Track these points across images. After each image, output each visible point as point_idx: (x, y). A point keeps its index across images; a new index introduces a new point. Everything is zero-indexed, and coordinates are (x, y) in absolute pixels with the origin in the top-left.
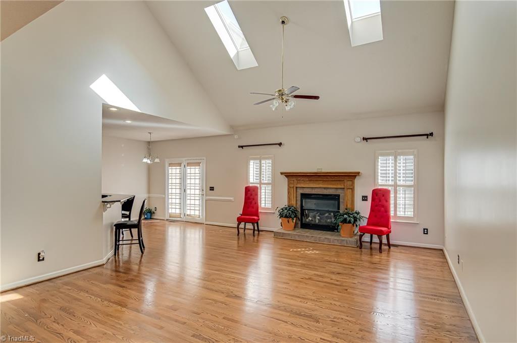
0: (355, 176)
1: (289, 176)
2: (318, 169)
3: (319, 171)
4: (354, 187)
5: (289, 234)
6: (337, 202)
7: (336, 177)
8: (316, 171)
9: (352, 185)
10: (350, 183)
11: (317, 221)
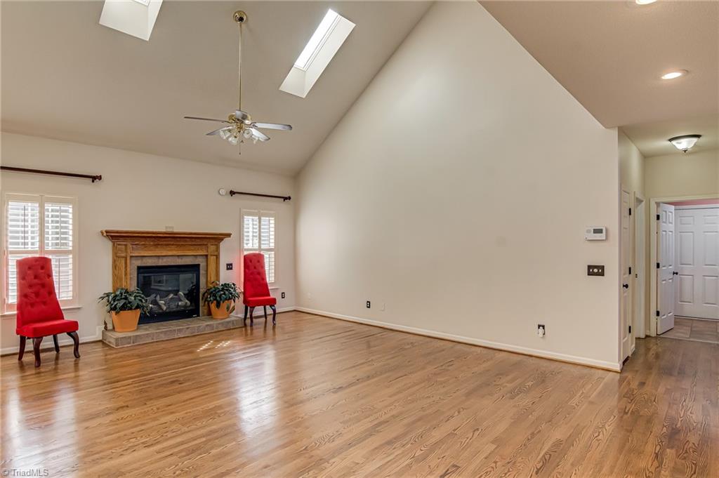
0: (222, 239)
1: (115, 237)
2: (166, 227)
3: (169, 230)
4: (219, 254)
5: (148, 334)
6: (195, 275)
7: (198, 240)
8: (163, 230)
9: (217, 251)
10: (212, 248)
11: (165, 308)
